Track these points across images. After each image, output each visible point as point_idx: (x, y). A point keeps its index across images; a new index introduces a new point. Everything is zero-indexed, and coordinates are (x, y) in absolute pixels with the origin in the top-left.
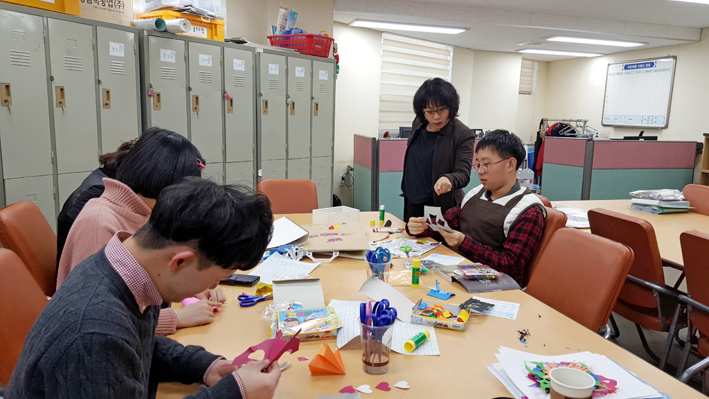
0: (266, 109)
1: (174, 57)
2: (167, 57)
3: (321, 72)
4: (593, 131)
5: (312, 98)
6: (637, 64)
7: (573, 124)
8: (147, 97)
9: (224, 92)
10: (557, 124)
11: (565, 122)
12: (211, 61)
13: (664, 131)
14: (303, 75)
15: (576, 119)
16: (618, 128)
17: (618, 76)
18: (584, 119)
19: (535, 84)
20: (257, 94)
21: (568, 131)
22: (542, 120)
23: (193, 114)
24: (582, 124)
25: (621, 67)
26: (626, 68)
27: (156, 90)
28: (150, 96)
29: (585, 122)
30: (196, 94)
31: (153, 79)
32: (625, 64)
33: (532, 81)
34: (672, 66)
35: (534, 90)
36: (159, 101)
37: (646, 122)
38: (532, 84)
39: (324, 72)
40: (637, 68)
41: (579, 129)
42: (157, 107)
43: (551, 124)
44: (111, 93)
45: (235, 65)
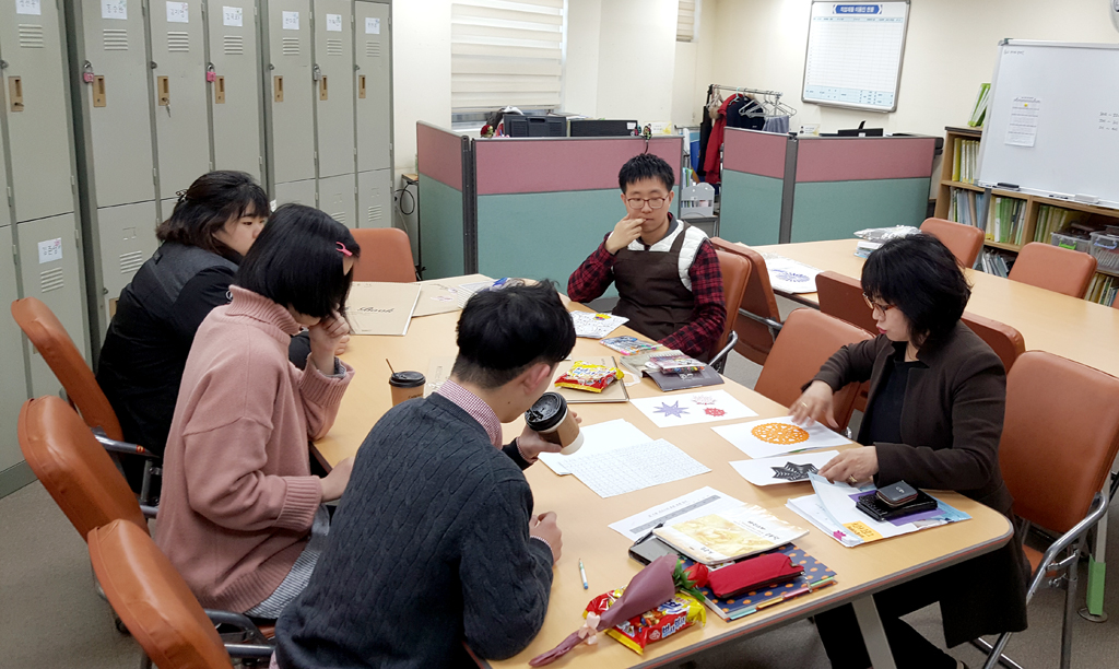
0: (279, 93)
1: (125, 9)
2: (112, 11)
3: (368, 20)
4: (789, 110)
5: (356, 68)
6: (855, 6)
7: (759, 98)
8: (82, 85)
9: (210, 66)
10: (734, 96)
11: (747, 94)
12: (186, 13)
13: (891, 116)
14: (338, 28)
15: (764, 90)
16: (826, 107)
17: (826, 22)
18: (776, 91)
19: (697, 22)
20: (265, 67)
21: (752, 110)
22: (711, 87)
23: (160, 110)
24: (773, 98)
25: (831, 7)
26: (838, 10)
27: (97, 71)
28: (87, 83)
29: (778, 96)
30: (164, 75)
31: (93, 51)
32: (837, 4)
33: (693, 18)
34: (903, 15)
35: (696, 34)
36: (102, 90)
37: (866, 100)
38: (693, 24)
39: (373, 20)
40: (855, 12)
41: (769, 106)
42: (99, 102)
43: (726, 95)
44: (22, 82)
45: (225, 17)
